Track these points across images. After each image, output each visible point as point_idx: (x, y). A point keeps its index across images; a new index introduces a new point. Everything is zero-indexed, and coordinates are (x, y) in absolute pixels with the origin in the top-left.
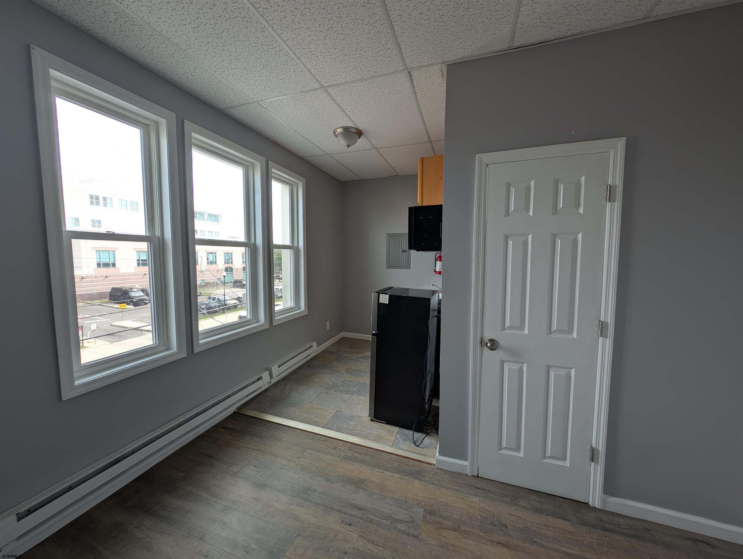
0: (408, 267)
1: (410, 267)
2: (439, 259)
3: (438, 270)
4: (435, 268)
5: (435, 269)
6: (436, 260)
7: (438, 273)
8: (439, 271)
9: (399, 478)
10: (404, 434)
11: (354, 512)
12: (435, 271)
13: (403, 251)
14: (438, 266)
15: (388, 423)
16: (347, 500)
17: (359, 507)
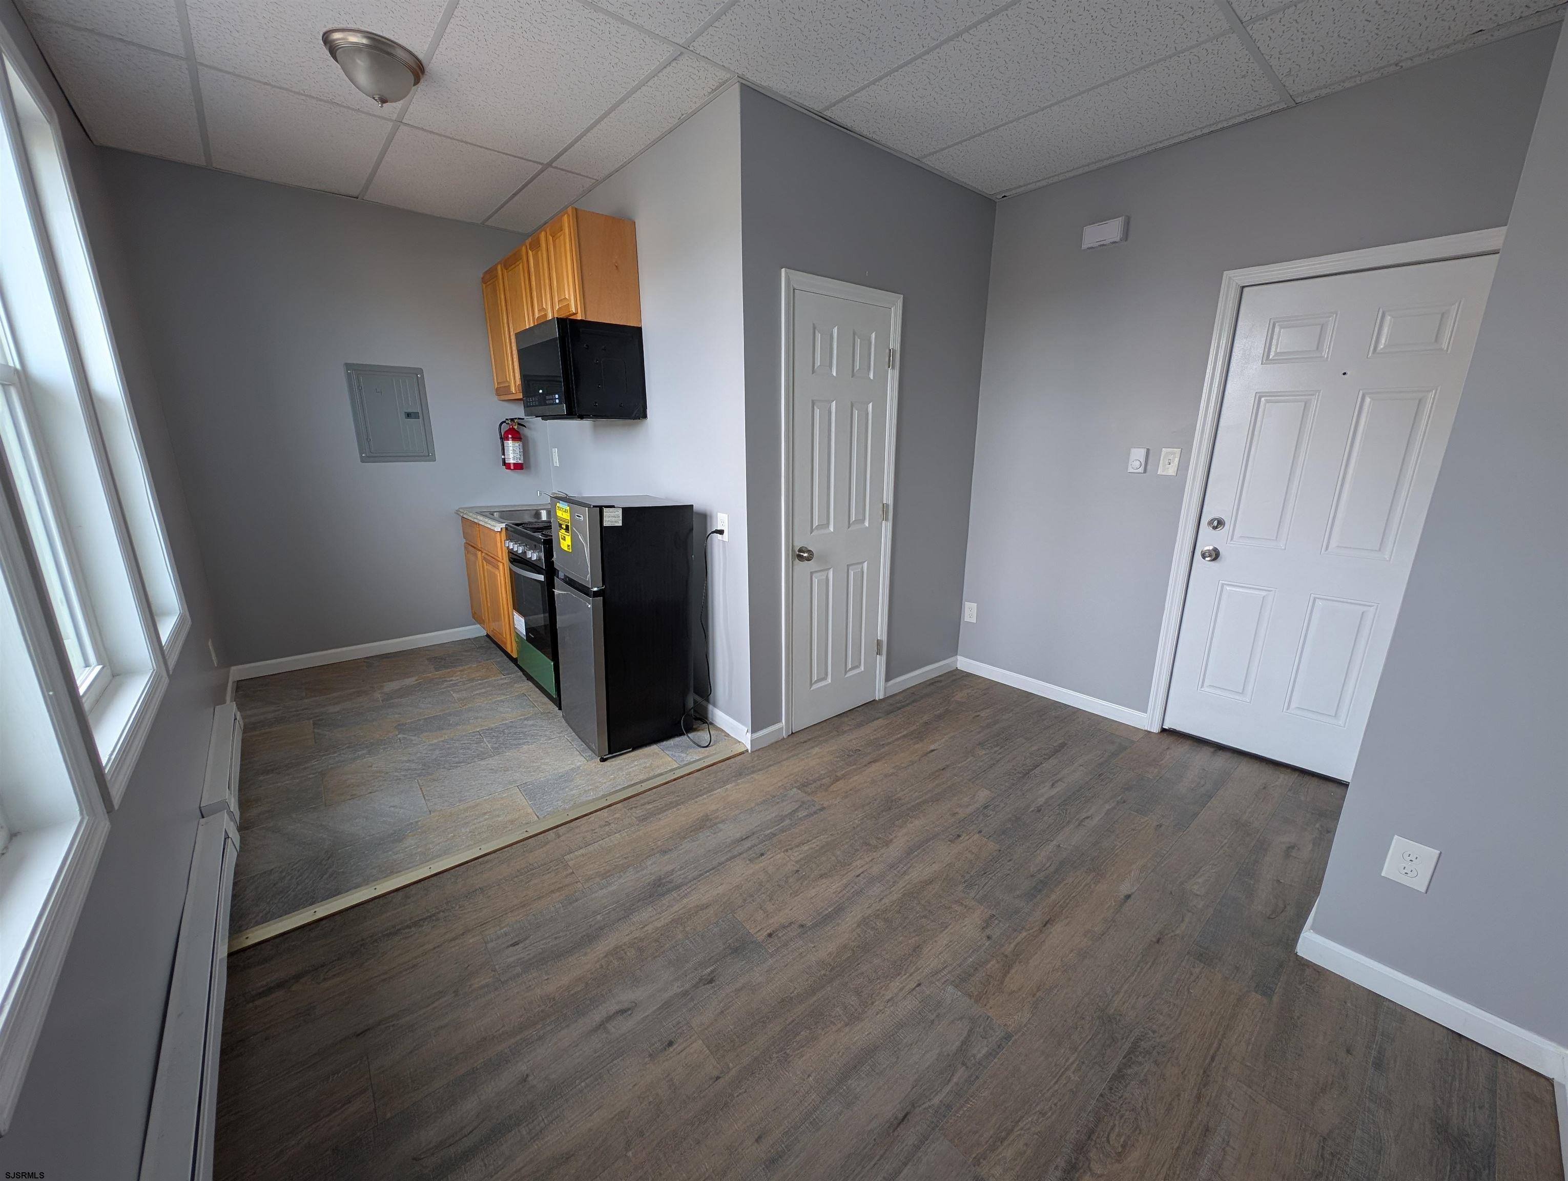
0: (428, 455)
1: (434, 455)
2: (510, 436)
3: (512, 461)
4: (503, 457)
5: (504, 460)
6: (504, 438)
7: (512, 468)
8: (514, 464)
9: (735, 786)
10: (671, 747)
11: (747, 844)
12: (504, 463)
13: (408, 415)
14: (511, 452)
15: (635, 748)
16: (721, 844)
17: (744, 837)
